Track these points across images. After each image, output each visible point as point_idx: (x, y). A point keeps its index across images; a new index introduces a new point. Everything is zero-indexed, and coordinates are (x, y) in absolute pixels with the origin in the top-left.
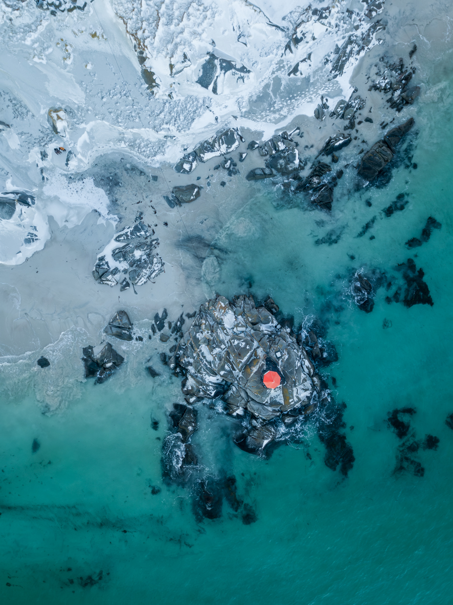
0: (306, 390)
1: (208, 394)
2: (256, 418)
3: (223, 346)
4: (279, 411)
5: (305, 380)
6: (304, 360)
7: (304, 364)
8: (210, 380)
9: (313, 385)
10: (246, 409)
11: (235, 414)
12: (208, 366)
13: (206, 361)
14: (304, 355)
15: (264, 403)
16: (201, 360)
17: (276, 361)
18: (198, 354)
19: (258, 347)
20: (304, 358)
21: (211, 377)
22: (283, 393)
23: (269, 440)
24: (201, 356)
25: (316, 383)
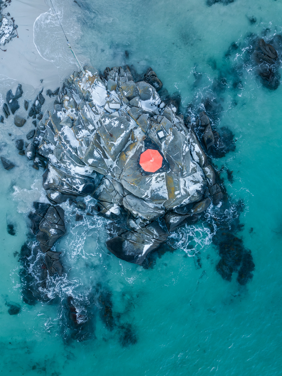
0: (196, 182)
1: (74, 189)
2: (135, 218)
3: (91, 127)
4: (162, 209)
5: (194, 170)
6: (194, 144)
7: (194, 149)
8: (77, 171)
9: (205, 177)
10: (122, 207)
11: (108, 213)
12: (74, 153)
13: (71, 146)
14: (193, 138)
15: (143, 197)
16: (64, 145)
17: (158, 143)
18: (60, 138)
19: (136, 128)
20: (194, 142)
21: (77, 167)
22: (167, 185)
23: (151, 244)
24: (63, 140)
25: (209, 173)
